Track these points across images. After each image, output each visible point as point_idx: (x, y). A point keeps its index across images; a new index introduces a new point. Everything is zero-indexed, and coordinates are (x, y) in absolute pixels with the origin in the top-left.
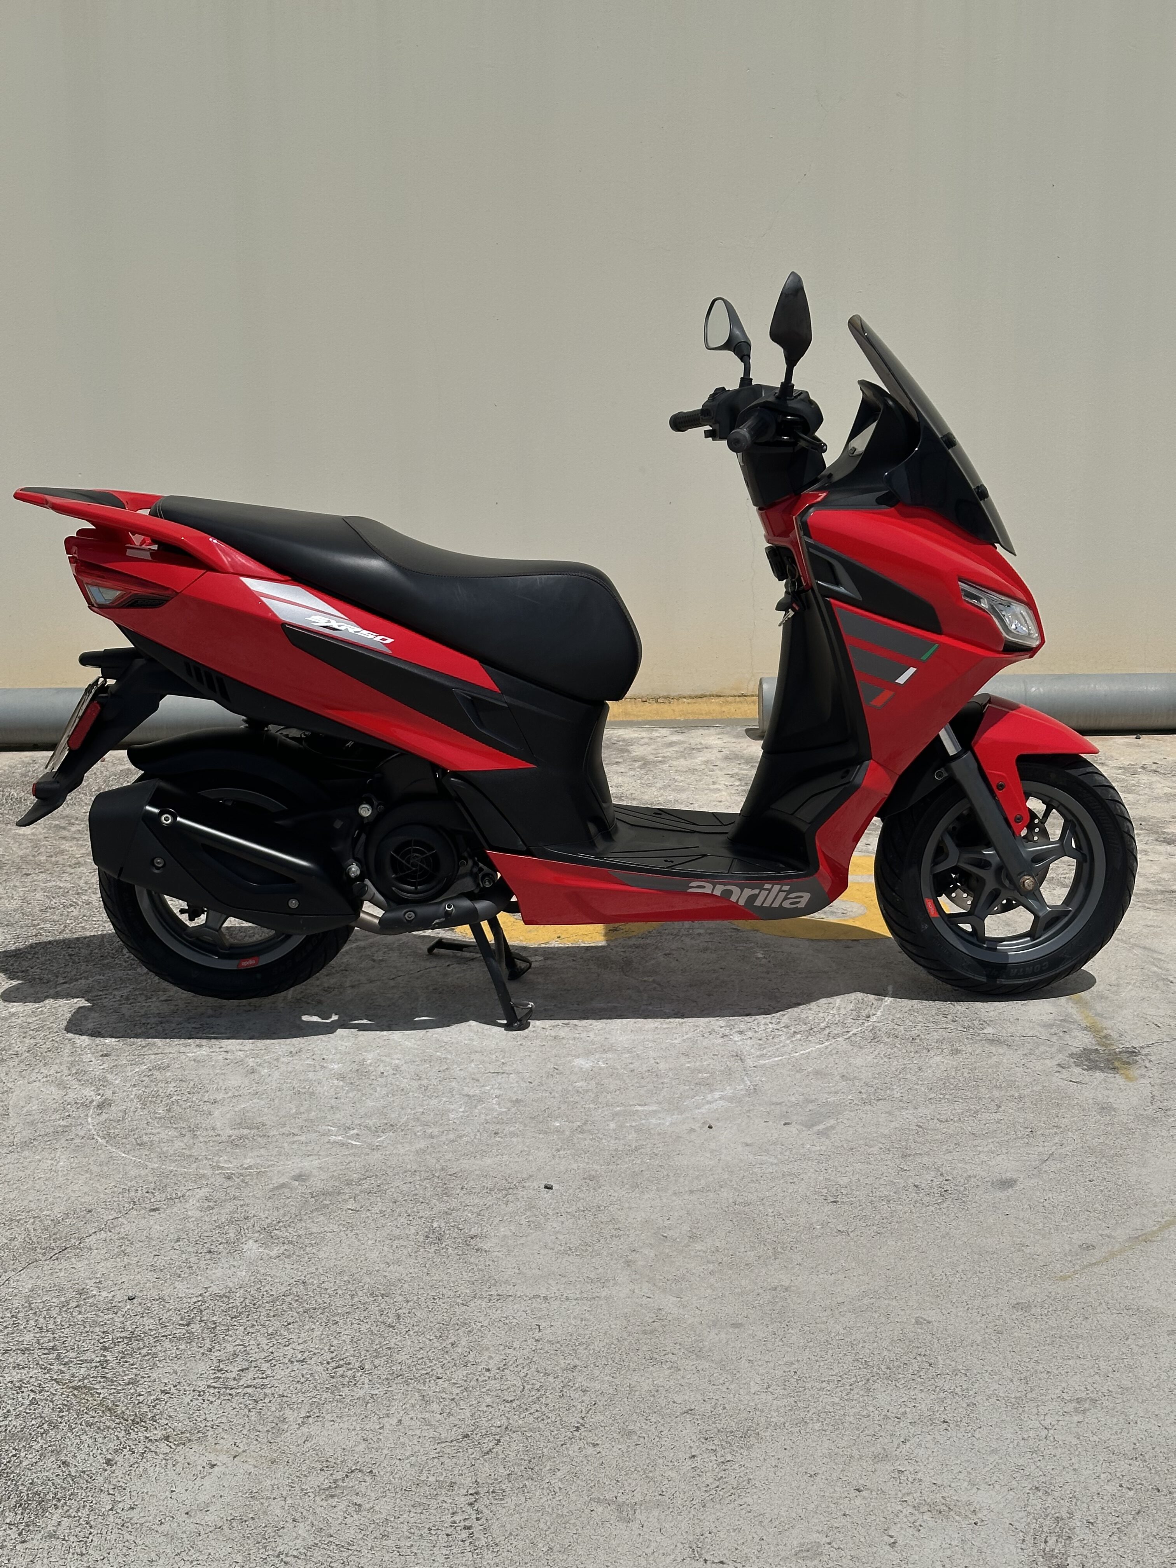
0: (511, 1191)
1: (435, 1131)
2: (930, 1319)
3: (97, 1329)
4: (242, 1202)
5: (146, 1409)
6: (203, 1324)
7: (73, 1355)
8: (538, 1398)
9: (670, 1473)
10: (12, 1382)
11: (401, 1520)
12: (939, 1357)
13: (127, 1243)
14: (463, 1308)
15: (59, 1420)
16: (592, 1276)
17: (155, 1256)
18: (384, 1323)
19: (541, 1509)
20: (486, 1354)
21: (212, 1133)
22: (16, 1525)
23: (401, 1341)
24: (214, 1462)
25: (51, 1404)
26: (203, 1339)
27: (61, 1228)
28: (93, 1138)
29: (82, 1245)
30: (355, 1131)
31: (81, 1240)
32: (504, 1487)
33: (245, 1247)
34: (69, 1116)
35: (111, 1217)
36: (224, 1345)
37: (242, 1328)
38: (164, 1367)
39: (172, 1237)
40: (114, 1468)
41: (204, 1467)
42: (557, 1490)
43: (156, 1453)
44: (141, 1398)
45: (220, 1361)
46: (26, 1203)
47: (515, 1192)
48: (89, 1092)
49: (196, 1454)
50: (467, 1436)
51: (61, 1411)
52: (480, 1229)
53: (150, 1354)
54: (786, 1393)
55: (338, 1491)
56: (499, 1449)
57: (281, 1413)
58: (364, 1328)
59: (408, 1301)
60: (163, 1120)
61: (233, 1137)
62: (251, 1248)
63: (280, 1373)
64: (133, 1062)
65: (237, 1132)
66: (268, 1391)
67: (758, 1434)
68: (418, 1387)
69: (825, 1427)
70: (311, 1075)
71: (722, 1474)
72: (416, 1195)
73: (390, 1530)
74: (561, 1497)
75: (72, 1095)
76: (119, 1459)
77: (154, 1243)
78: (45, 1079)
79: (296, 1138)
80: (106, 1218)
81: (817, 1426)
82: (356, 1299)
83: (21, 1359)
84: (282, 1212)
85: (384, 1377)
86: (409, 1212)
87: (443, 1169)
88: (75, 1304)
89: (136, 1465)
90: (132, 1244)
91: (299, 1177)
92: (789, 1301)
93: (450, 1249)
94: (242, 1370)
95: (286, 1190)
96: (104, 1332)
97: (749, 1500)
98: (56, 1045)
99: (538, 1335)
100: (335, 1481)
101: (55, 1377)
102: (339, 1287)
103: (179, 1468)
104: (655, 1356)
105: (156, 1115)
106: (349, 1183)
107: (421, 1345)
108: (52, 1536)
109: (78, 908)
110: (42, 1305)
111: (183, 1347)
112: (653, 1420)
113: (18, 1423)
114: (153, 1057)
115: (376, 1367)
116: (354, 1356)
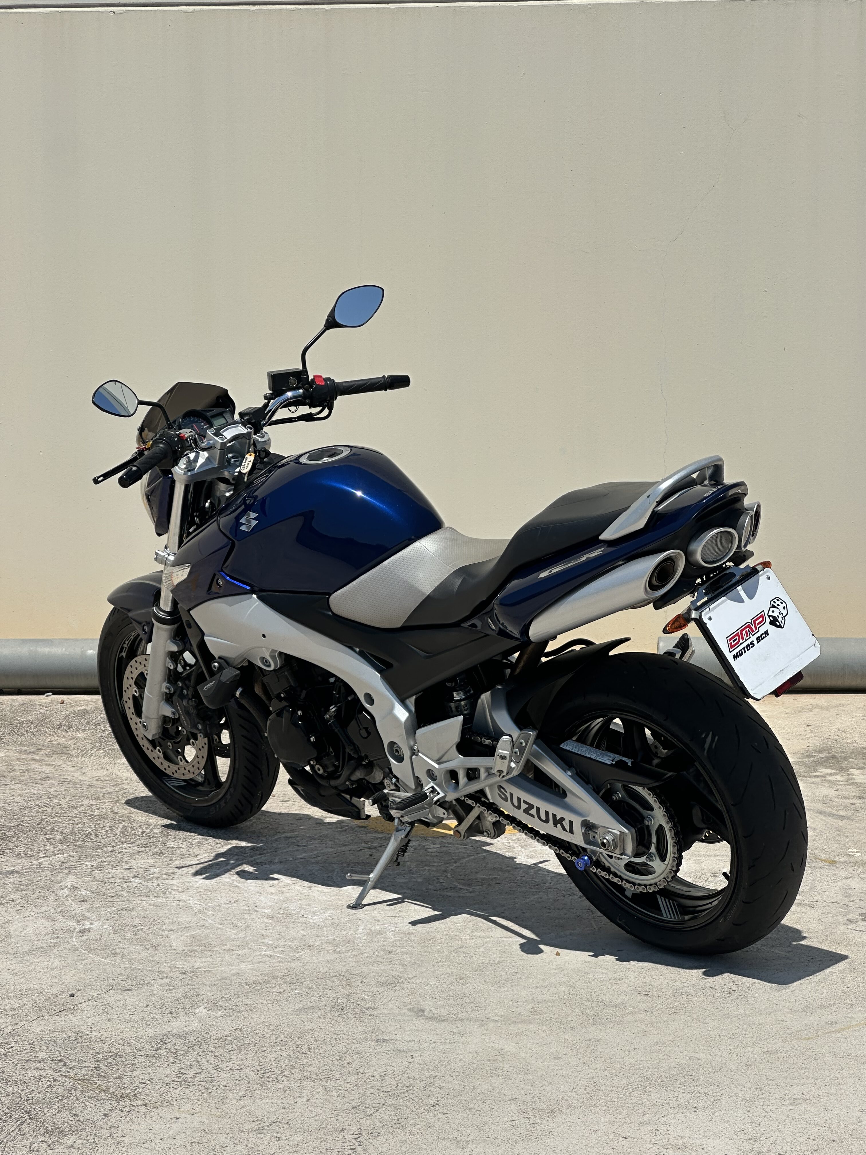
0: (398, 984)
1: (344, 950)
2: (700, 1058)
3: (92, 1051)
4: (194, 987)
5: (129, 1091)
6: (168, 1050)
7: (76, 1064)
8: (407, 1091)
9: (496, 1127)
10: (34, 1076)
11: (308, 1144)
12: (701, 1077)
13: (109, 1007)
14: (358, 1045)
15: (70, 1095)
16: (455, 1031)
17: (130, 1014)
18: (299, 1052)
19: (404, 1142)
20: (372, 1069)
21: (170, 948)
22: (47, 1142)
23: (311, 1061)
24: (178, 1117)
25: (63, 1088)
26: (168, 1057)
27: (59, 999)
28: (78, 950)
29: (75, 1008)
30: (281, 949)
31: (74, 1006)
32: (379, 1131)
33: (197, 1010)
34: (58, 937)
35: (95, 994)
36: (183, 1061)
37: (196, 1053)
38: (141, 1070)
39: (142, 1005)
40: (109, 1118)
41: (171, 1119)
42: (416, 1133)
43: (138, 1112)
44: (126, 1086)
45: (180, 1069)
46: (31, 985)
47: (402, 985)
48: (72, 923)
49: (166, 1113)
50: (355, 1107)
51: (70, 1091)
52: (373, 1005)
53: (129, 1064)
54: (585, 1092)
55: (264, 1131)
56: (378, 1114)
57: (225, 1095)
58: (284, 1054)
59: (317, 1041)
60: (131, 941)
61: (186, 951)
62: (201, 1011)
63: (223, 1075)
64: (105, 906)
65: (189, 948)
66: (214, 1083)
67: (561, 1111)
68: (322, 1083)
69: (609, 1108)
70: (246, 916)
71: (532, 1129)
72: (326, 985)
73: (299, 1149)
74: (418, 1137)
75: (58, 925)
76: (113, 1114)
77: (129, 1008)
78: (36, 915)
79: (234, 952)
80: (92, 994)
81: (605, 1108)
82: (279, 1039)
83: (38, 1065)
84: (224, 992)
85: (298, 1078)
86: (320, 994)
87: (347, 971)
88: (74, 1038)
89: (124, 1117)
90: (113, 1008)
91: (237, 974)
92: (598, 1046)
93: (350, 1014)
94: (197, 1073)
95: (227, 981)
96: (96, 1053)
97: (548, 1141)
98: (43, 895)
99: (410, 1060)
100: (263, 1127)
101: (64, 1074)
102: (267, 1033)
103: (153, 1119)
104: (494, 1072)
105: (127, 938)
106: (275, 978)
107: (326, 1063)
108: (71, 1147)
109: (51, 808)
110: (50, 1039)
111: (154, 1061)
112: (488, 1103)
113: (41, 1096)
114: (121, 903)
115: (292, 1074)
116: (277, 1068)
